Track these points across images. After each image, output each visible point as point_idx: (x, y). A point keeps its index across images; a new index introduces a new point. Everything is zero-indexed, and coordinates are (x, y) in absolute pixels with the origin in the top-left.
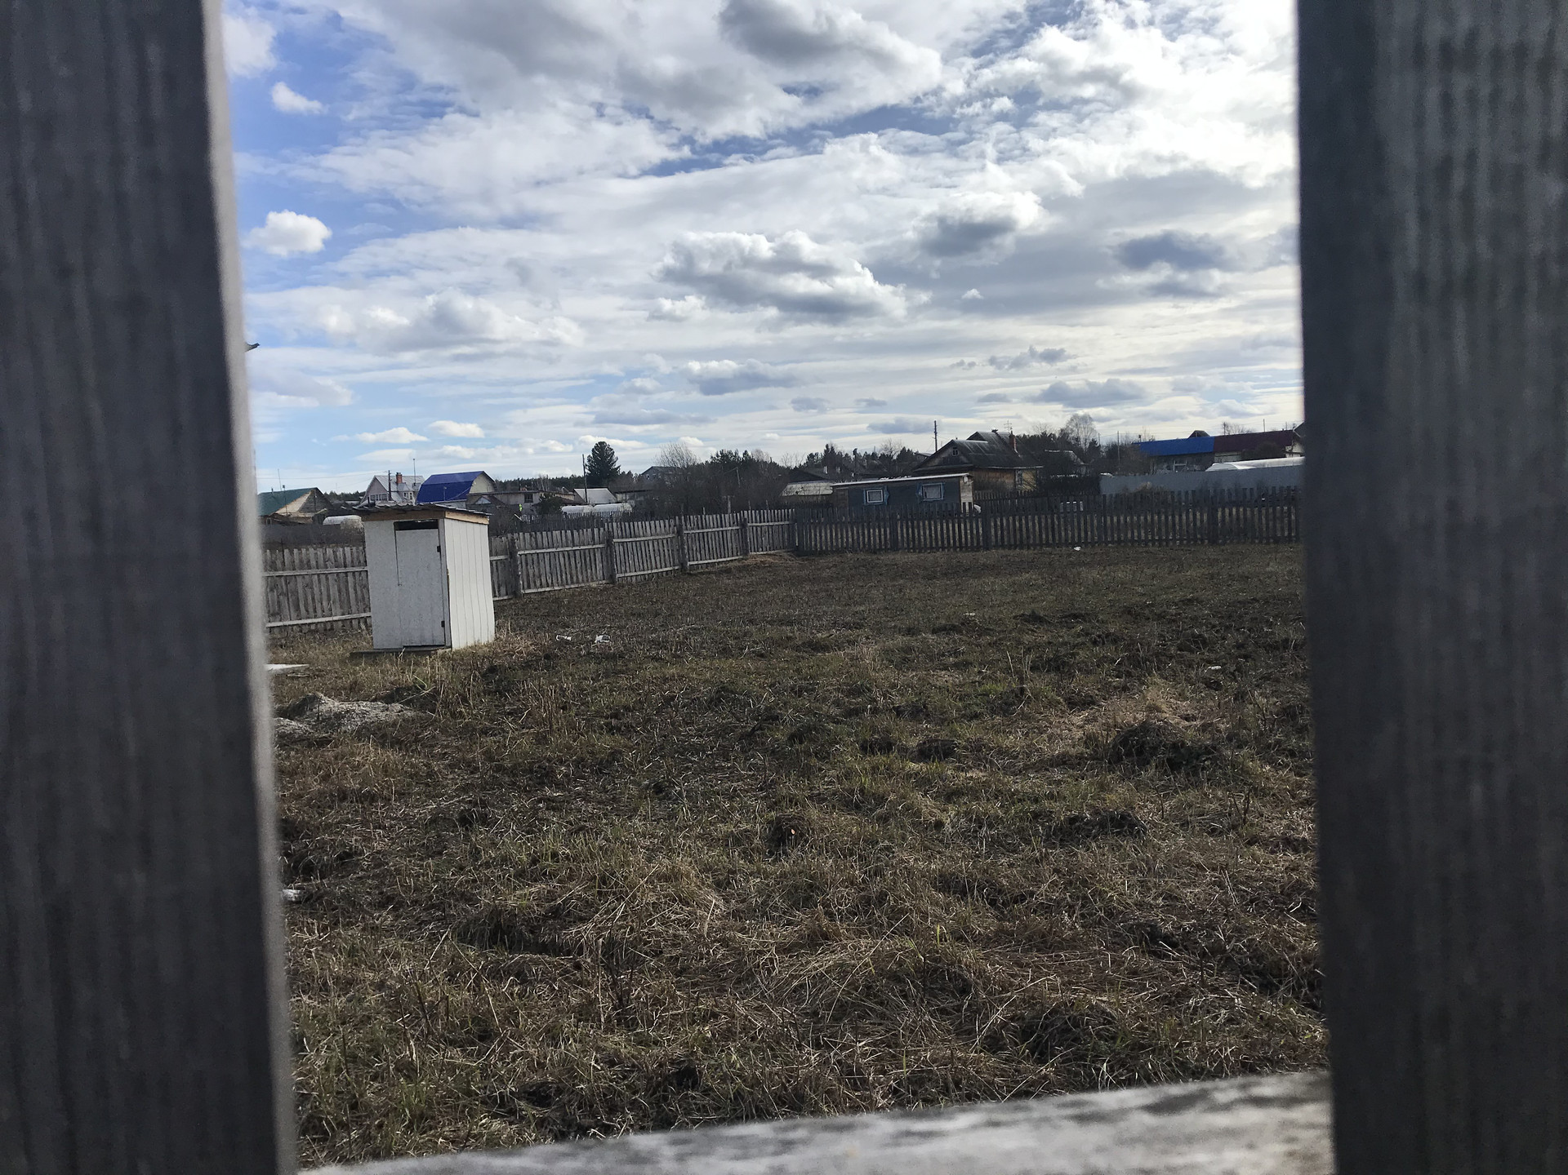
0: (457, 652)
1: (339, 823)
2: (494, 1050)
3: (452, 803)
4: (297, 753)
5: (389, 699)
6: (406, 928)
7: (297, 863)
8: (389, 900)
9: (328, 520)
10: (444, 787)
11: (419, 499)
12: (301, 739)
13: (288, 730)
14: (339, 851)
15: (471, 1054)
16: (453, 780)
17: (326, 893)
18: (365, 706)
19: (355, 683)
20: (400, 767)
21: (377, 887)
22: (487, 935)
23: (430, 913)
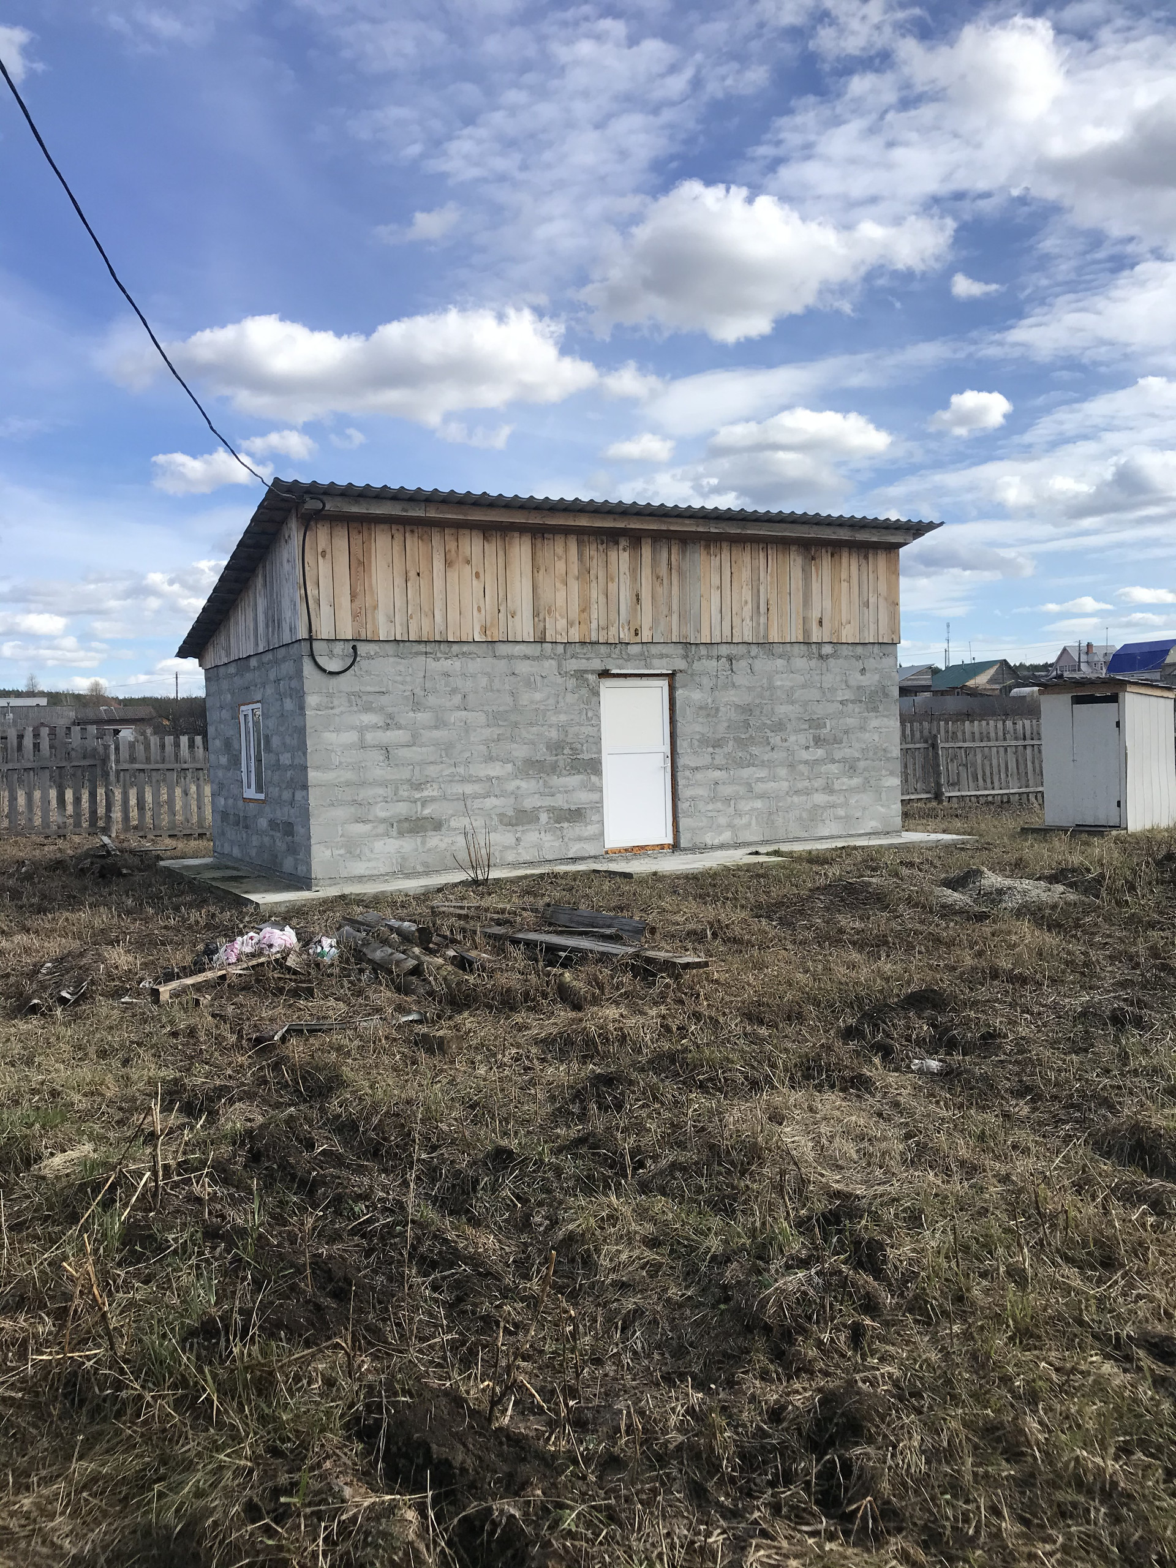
0: (1132, 835)
1: (988, 1001)
2: (1116, 1282)
3: (1105, 999)
4: (956, 924)
5: (1053, 879)
6: (1041, 1124)
7: (942, 1035)
8: (1028, 1089)
9: (1015, 691)
10: (1099, 978)
11: (1109, 670)
12: (961, 912)
13: (950, 901)
14: (983, 1030)
15: (1089, 1279)
16: (1111, 973)
17: (967, 1071)
18: (1027, 884)
19: (1021, 859)
20: (1055, 952)
21: (1018, 1074)
22: (1127, 1150)
23: (1068, 1113)
